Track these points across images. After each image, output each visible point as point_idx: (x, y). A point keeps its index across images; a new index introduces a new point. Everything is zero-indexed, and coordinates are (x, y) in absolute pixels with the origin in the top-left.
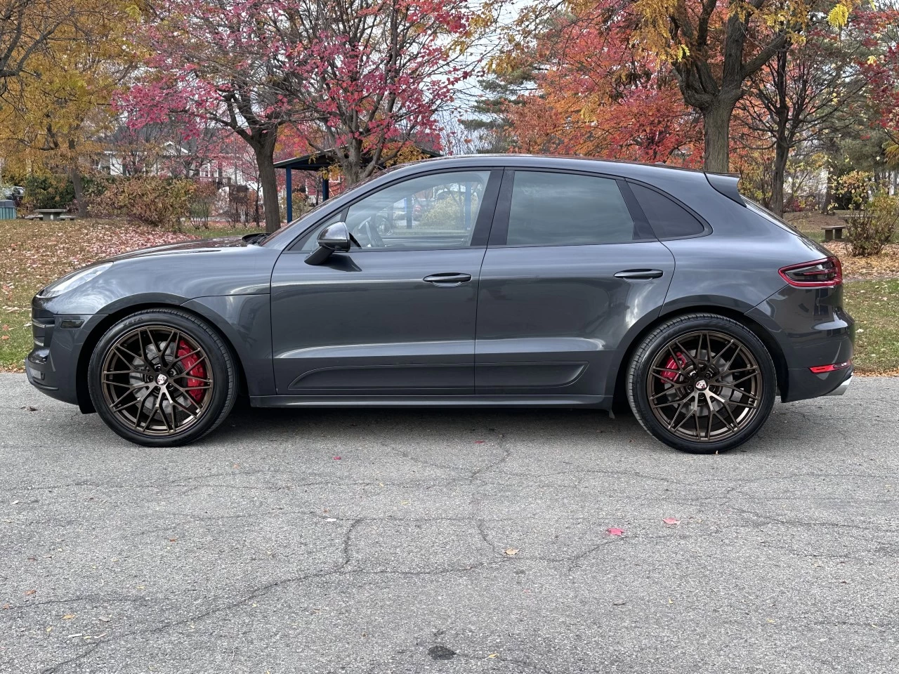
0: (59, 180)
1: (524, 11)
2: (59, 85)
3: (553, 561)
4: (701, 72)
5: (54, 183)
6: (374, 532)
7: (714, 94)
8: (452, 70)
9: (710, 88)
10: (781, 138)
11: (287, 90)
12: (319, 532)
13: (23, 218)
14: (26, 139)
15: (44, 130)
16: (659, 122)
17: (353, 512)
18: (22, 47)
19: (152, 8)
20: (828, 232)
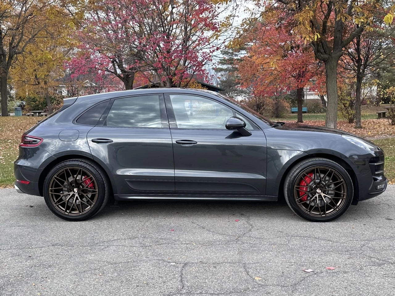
0: (40, 98)
1: (244, 20)
2: (40, 58)
3: (284, 286)
4: (324, 45)
5: (38, 99)
6: (193, 270)
7: (329, 55)
8: (212, 47)
9: (328, 52)
10: (359, 73)
11: (139, 57)
12: (167, 271)
13: (25, 115)
14: (26, 81)
15: (33, 77)
16: (303, 67)
17: (183, 259)
18: (23, 41)
19: (80, 23)
20: (380, 114)
